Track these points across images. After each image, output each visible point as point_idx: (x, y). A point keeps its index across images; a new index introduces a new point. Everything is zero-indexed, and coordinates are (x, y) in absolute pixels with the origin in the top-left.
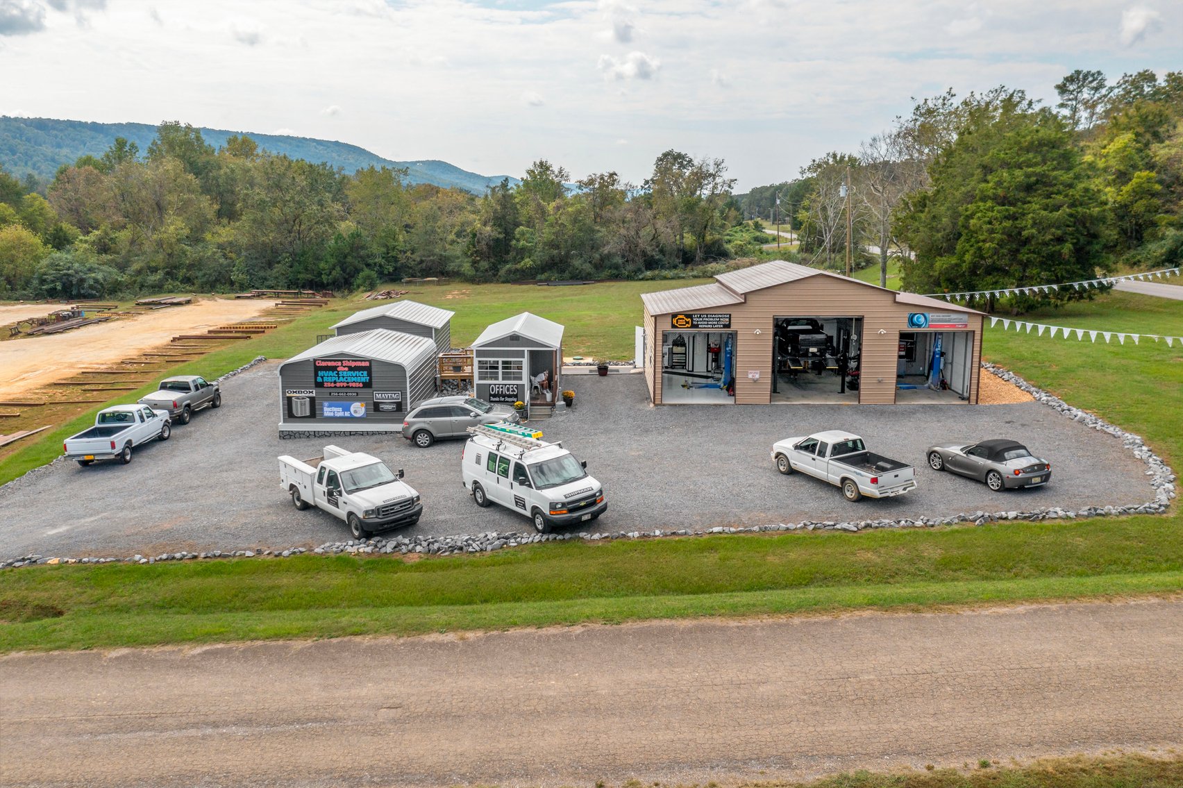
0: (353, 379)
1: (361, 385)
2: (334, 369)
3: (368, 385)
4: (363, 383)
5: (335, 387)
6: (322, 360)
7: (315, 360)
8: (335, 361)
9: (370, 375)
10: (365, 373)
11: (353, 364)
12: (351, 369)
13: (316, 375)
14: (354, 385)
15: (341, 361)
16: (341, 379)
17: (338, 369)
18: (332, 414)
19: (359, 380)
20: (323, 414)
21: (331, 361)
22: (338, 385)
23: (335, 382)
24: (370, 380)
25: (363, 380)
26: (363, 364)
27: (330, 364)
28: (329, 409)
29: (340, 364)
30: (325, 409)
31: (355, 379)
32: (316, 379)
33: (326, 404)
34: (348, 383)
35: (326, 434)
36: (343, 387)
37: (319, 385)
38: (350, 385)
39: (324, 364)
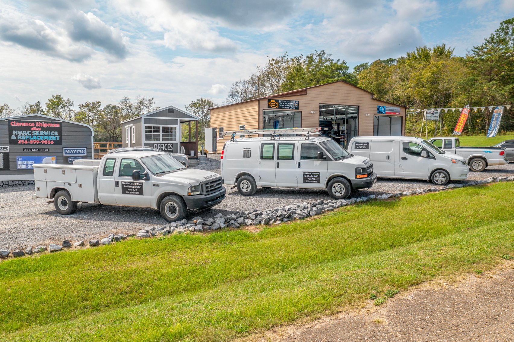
0: (45, 138)
1: (52, 142)
2: (27, 129)
3: (58, 142)
4: (54, 141)
5: (29, 144)
6: (17, 121)
7: (9, 121)
8: (29, 122)
9: (60, 134)
10: (56, 133)
11: (45, 125)
12: (43, 129)
13: (10, 134)
14: (46, 142)
15: (35, 122)
16: (34, 137)
17: (32, 129)
18: (25, 167)
19: (50, 138)
20: (16, 166)
21: (25, 122)
22: (31, 142)
23: (28, 140)
24: (61, 138)
25: (54, 138)
26: (55, 125)
27: (23, 125)
28: (23, 162)
29: (33, 125)
30: (19, 162)
31: (47, 138)
32: (10, 137)
33: (19, 158)
34: (40, 141)
35: (20, 183)
36: (36, 144)
37: (13, 142)
38: (43, 142)
39: (18, 124)
